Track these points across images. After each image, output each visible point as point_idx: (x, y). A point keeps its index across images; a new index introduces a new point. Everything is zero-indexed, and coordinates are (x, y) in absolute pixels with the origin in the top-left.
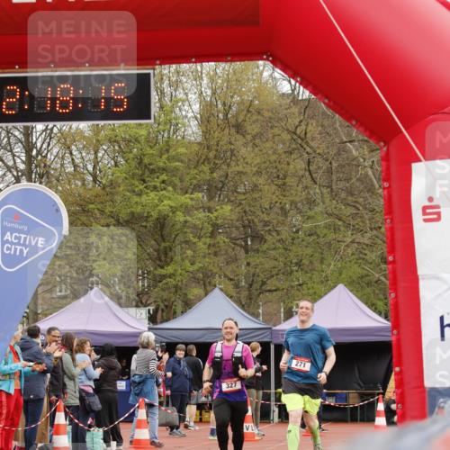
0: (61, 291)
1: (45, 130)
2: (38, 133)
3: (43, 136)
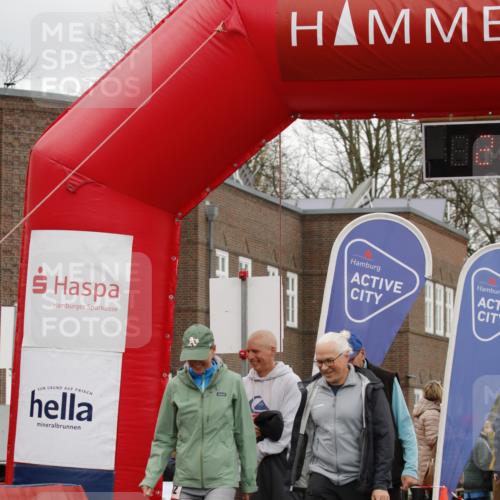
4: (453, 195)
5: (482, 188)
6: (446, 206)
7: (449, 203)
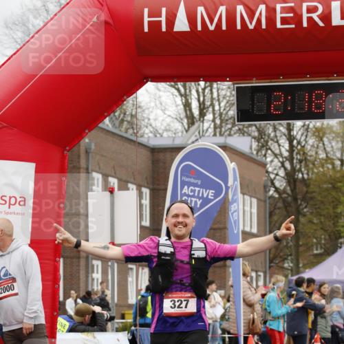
0: (317, 250)
1: (303, 126)
2: (298, 128)
3: (302, 130)
4: (256, 134)
5: (275, 129)
6: (251, 142)
7: (253, 140)
